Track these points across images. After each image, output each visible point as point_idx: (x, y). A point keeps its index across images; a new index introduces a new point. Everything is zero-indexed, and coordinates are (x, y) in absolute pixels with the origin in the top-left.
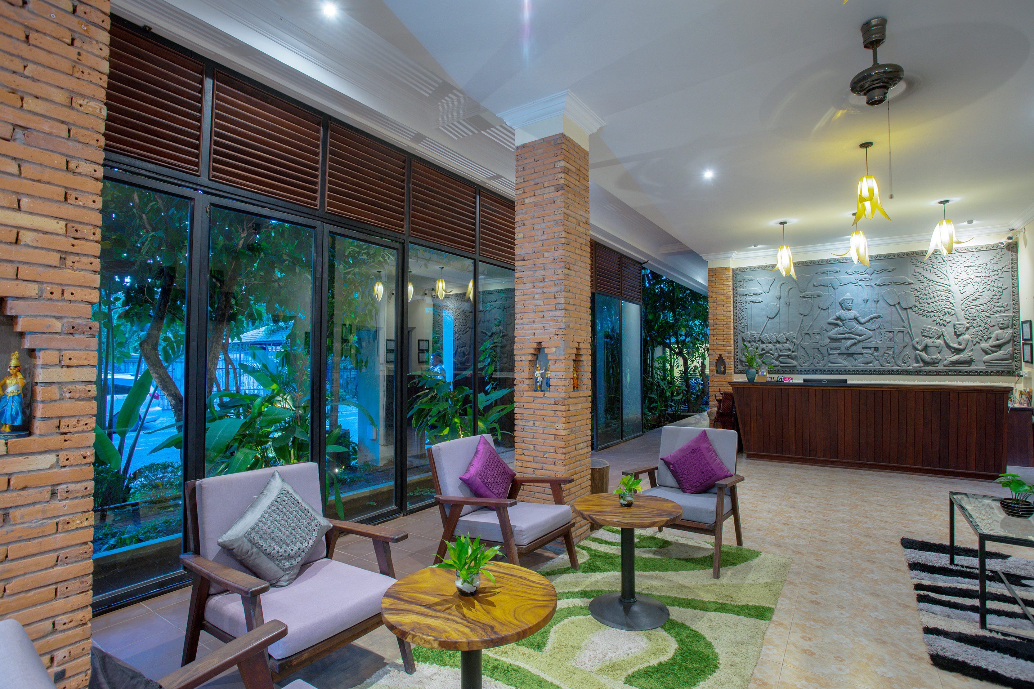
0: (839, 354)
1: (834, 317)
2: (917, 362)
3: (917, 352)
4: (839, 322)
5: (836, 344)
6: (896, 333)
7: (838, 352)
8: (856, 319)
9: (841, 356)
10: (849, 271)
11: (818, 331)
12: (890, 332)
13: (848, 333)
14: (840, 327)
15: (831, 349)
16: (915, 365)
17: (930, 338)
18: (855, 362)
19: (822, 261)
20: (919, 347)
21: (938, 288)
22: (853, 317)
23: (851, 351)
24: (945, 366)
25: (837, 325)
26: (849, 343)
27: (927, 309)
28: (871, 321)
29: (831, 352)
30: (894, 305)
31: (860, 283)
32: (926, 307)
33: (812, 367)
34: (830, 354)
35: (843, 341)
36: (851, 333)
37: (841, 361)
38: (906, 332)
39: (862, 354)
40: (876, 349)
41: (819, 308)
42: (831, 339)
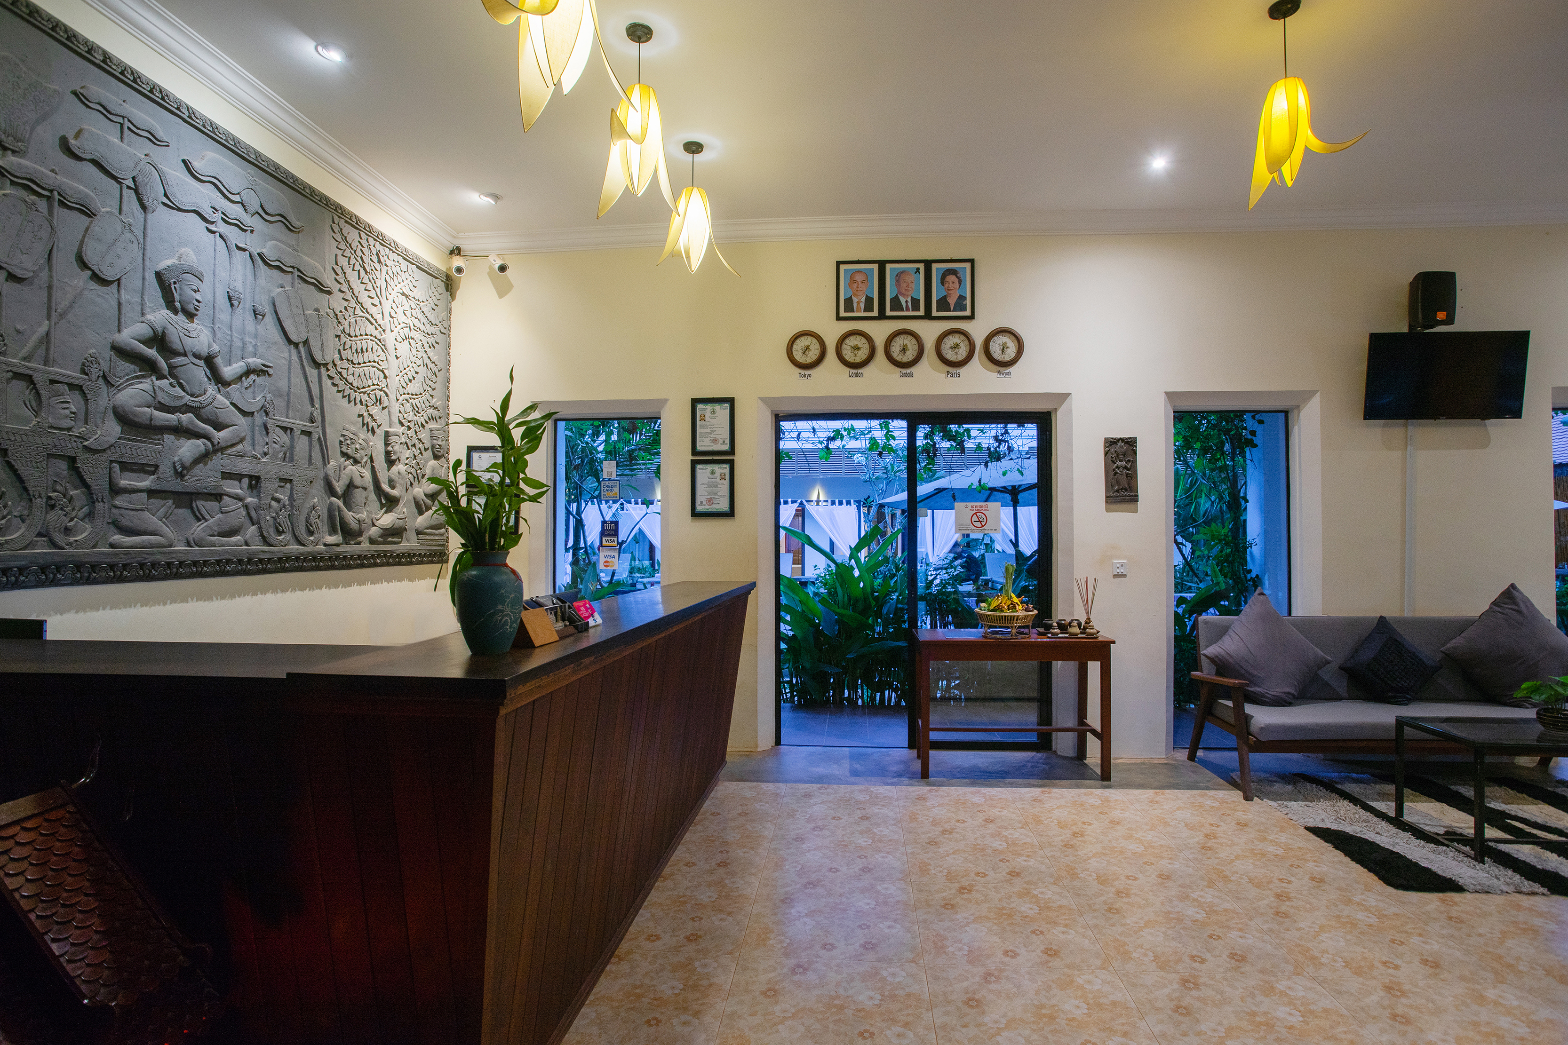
0: (151, 493)
1: (142, 330)
2: (333, 531)
3: (334, 499)
4: (152, 353)
5: (144, 451)
6: (297, 432)
7: (147, 482)
8: (209, 361)
9: (155, 502)
10: (197, 165)
11: (74, 374)
12: (285, 429)
13: (187, 409)
14: (161, 377)
15: (126, 467)
16: (331, 539)
17: (356, 462)
18: (198, 529)
19: (107, 57)
20: (339, 487)
21: (370, 329)
22: (204, 352)
23: (191, 482)
24: (372, 541)
25: (149, 367)
26: (188, 449)
27: (350, 379)
28: (246, 382)
29: (124, 483)
30: (296, 345)
31: (222, 228)
32: (354, 376)
33: (42, 550)
34: (115, 490)
35: (169, 438)
36: (195, 411)
37: (152, 520)
38: (315, 436)
39: (217, 497)
40: (255, 482)
41: (83, 264)
42: (124, 418)
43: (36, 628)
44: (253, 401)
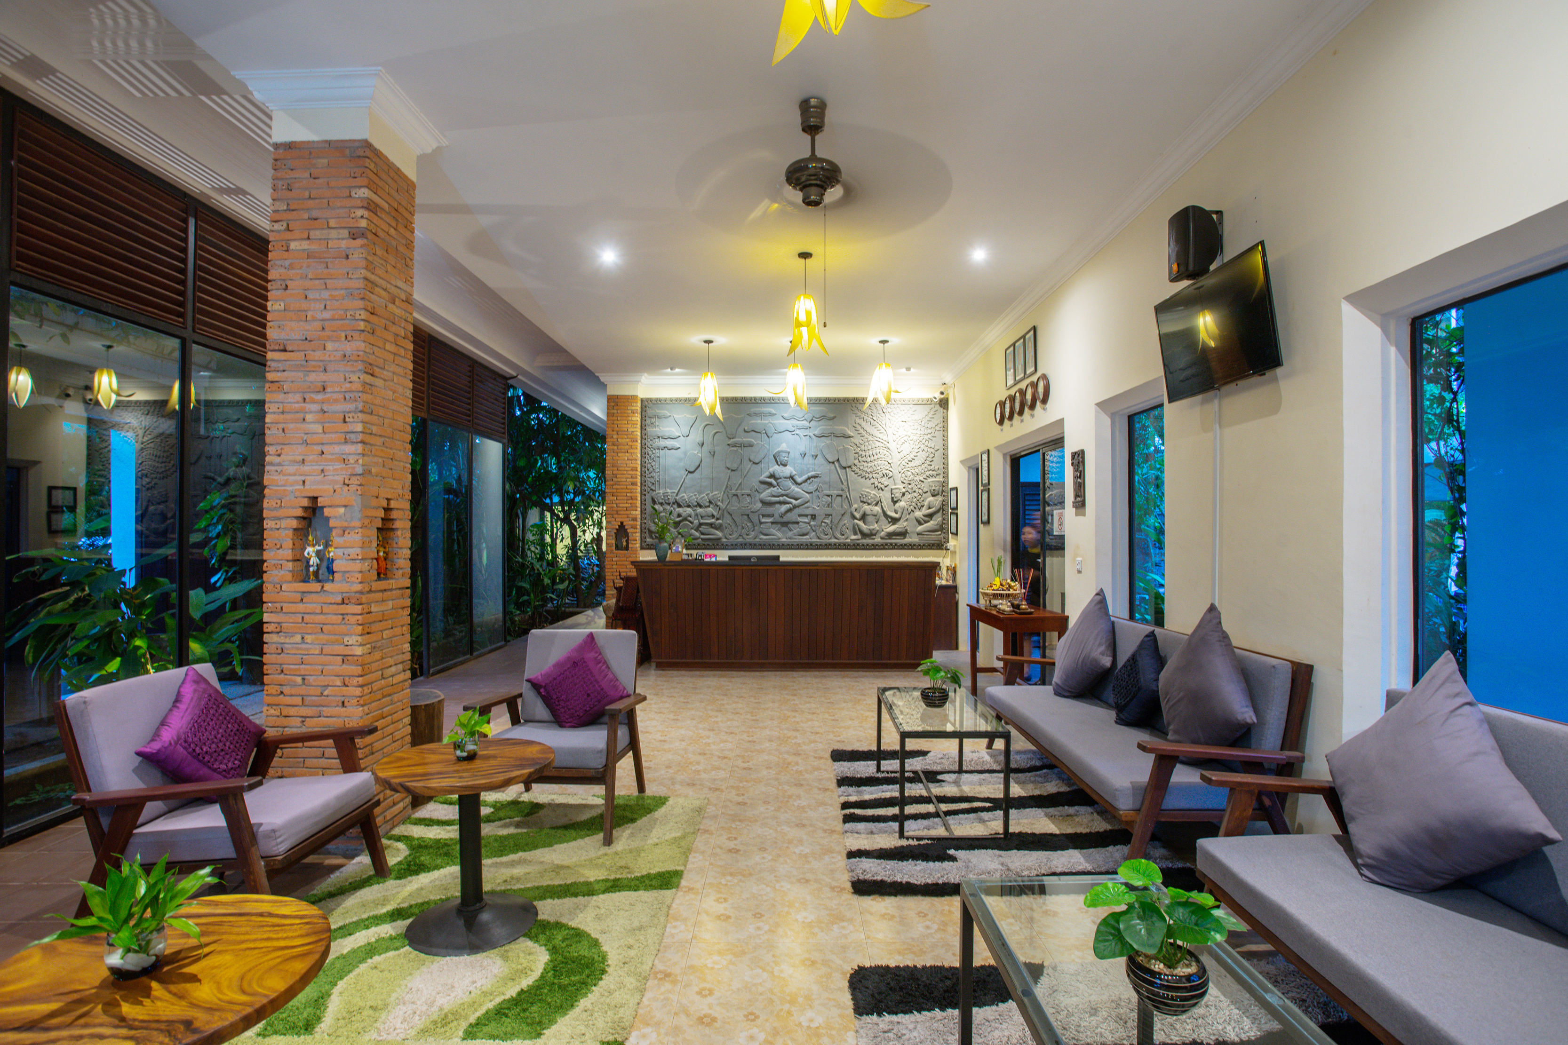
0: (772, 523)
1: (767, 474)
2: (855, 534)
3: (856, 521)
4: (772, 481)
5: (769, 510)
6: (834, 496)
7: (771, 520)
8: (792, 477)
9: (774, 526)
10: (785, 415)
11: (748, 492)
12: (828, 496)
13: (782, 495)
14: (774, 487)
15: (764, 516)
16: (853, 537)
17: (869, 504)
18: (790, 534)
19: (755, 399)
20: (858, 515)
21: (878, 444)
22: (788, 475)
23: (785, 519)
24: (882, 538)
25: (770, 485)
26: (784, 508)
27: (866, 469)
28: (809, 482)
29: (763, 520)
30: (833, 463)
31: (798, 432)
32: (866, 467)
33: (741, 540)
34: (761, 523)
35: (777, 506)
36: (787, 496)
37: (774, 531)
38: (844, 496)
39: (798, 523)
40: (813, 517)
41: (750, 461)
42: (764, 503)
43: (778, 557)
44: (811, 488)
